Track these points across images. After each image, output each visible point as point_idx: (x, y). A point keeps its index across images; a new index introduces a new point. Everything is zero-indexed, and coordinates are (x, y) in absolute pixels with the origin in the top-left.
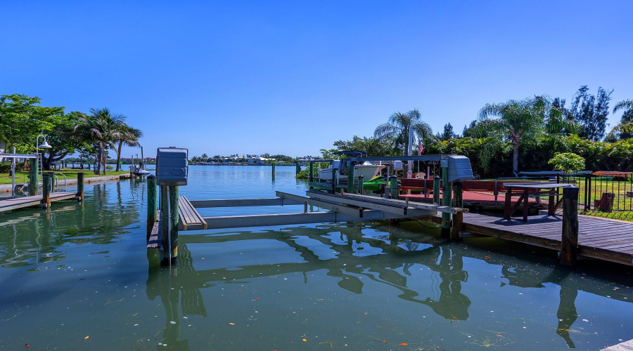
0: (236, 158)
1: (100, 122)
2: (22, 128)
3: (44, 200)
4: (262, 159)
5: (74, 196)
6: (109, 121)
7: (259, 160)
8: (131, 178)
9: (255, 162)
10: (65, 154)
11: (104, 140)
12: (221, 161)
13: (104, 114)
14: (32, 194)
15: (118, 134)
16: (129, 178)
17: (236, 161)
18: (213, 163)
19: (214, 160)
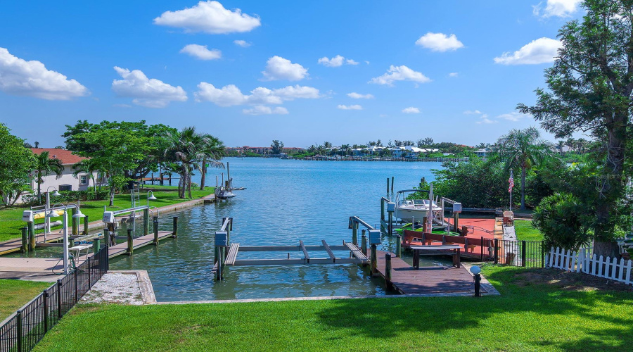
0: (374, 148)
1: (185, 143)
4: (416, 149)
5: (171, 235)
6: (194, 140)
7: (411, 152)
9: (404, 155)
11: (188, 162)
12: (351, 154)
13: (189, 133)
14: (146, 234)
16: (214, 202)
17: (374, 153)
18: (339, 157)
19: (341, 152)
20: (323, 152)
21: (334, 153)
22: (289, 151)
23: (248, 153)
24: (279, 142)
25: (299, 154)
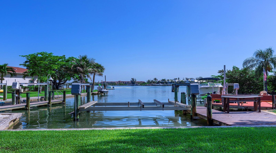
0: (177, 81)
1: (82, 63)
2: (45, 68)
3: (49, 103)
4: (196, 81)
5: (62, 102)
6: (86, 62)
7: (193, 82)
8: (98, 94)
10: (66, 80)
11: (84, 73)
13: (84, 58)
14: (45, 100)
15: (91, 69)
16: (97, 94)
18: (161, 84)
19: (162, 82)
20: (154, 82)
21: (159, 82)
22: (139, 83)
23: (121, 84)
24: (134, 79)
25: (143, 84)
